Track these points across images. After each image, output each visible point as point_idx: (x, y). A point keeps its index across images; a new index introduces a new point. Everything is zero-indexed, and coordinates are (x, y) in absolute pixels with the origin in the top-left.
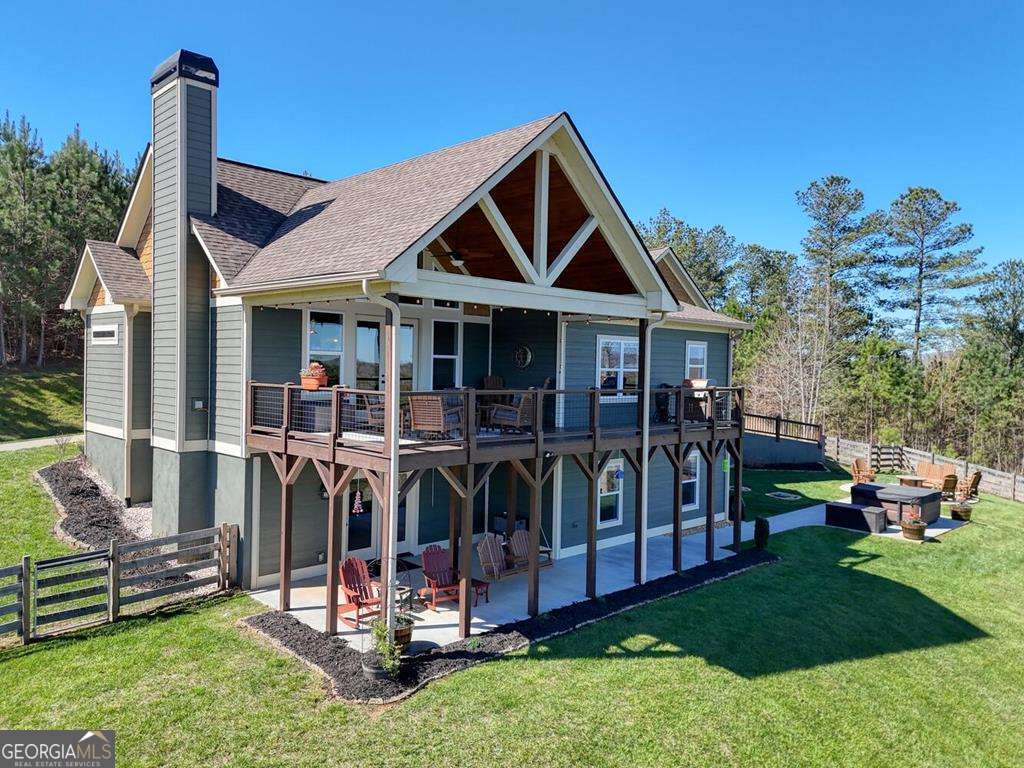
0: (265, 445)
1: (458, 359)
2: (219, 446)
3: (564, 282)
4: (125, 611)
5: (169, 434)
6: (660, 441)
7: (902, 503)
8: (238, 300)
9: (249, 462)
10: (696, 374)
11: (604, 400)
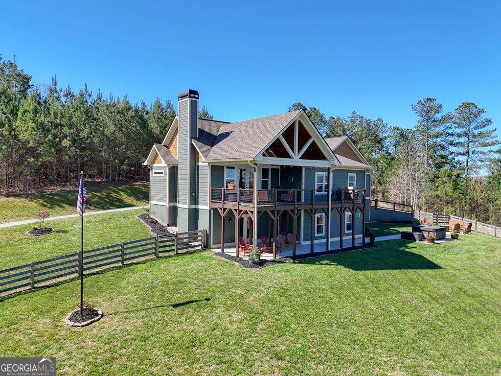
0: (216, 206)
1: (269, 180)
2: (200, 207)
3: (303, 157)
4: (179, 252)
5: (185, 203)
6: (335, 206)
7: (429, 232)
8: (207, 164)
9: (210, 211)
10: (351, 185)
11: (316, 193)
